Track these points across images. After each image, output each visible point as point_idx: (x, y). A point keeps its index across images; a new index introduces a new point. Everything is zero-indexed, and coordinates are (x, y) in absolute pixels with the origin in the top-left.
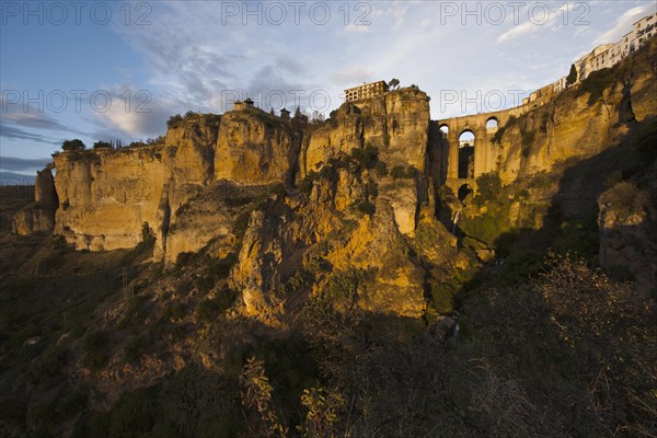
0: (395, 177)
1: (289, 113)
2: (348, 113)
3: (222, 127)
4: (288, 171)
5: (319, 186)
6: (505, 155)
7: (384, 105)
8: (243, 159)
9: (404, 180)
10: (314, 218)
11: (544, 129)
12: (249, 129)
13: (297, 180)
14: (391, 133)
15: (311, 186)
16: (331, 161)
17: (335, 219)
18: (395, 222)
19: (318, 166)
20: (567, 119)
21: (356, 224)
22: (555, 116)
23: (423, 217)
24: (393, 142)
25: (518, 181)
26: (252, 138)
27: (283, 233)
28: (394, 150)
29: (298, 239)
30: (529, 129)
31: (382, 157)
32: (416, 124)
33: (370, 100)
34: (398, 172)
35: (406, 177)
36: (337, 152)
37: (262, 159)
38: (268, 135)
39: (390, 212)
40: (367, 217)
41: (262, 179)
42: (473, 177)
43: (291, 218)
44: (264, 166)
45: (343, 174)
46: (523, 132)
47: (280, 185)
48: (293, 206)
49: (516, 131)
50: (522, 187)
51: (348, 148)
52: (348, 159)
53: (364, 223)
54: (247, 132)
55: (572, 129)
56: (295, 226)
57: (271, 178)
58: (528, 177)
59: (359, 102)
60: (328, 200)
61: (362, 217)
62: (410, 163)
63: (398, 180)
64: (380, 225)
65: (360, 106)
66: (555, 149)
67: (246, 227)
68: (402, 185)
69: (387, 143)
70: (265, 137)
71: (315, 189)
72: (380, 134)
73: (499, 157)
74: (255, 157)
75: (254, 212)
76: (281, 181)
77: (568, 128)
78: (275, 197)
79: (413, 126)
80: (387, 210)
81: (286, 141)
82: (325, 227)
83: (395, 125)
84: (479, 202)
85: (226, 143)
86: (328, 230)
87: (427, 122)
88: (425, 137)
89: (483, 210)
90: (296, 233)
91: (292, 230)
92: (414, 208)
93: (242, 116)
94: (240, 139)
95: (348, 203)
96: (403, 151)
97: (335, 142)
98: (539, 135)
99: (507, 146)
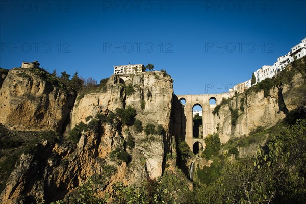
0: (148, 133)
1: (68, 76)
2: (116, 82)
3: (7, 79)
4: (60, 121)
5: (86, 137)
6: (221, 123)
7: (142, 80)
8: (21, 107)
9: (154, 136)
10: (78, 163)
11: (242, 109)
12: (31, 84)
13: (67, 129)
14: (146, 100)
15: (80, 135)
16: (99, 116)
17: (97, 165)
18: (146, 169)
19: (87, 119)
20: (254, 103)
21: (115, 170)
22: (248, 102)
23: (168, 166)
24: (147, 107)
25: (231, 142)
26: (33, 91)
27: (48, 176)
28: (148, 113)
29: (61, 182)
30: (234, 108)
31: (138, 117)
32: (164, 96)
33: (132, 76)
34: (150, 129)
35: (156, 133)
36: (104, 109)
37: (39, 109)
38: (48, 91)
39: (143, 160)
40: (124, 164)
41: (35, 126)
42: (202, 136)
43: (57, 163)
44: (39, 116)
45: (107, 128)
46: (231, 109)
47: (52, 132)
48: (61, 151)
49: (227, 108)
50: (233, 146)
51: (113, 107)
52: (113, 115)
53: (122, 169)
54: (29, 86)
55: (257, 110)
56: (60, 169)
57: (44, 126)
58: (237, 139)
59: (124, 75)
60: (92, 148)
61: (120, 164)
62: (159, 123)
63: (150, 136)
64: (135, 171)
65: (125, 79)
66: (249, 122)
67: (13, 168)
68: (153, 139)
69: (143, 107)
70: (44, 92)
71: (82, 138)
72: (138, 99)
73: (218, 125)
74: (32, 107)
75: (23, 155)
76: (53, 130)
77: (255, 110)
78: (45, 143)
79: (162, 97)
80: (140, 159)
81: (63, 97)
82: (88, 171)
83: (150, 95)
84: (207, 156)
85: (8, 93)
86: (90, 174)
87: (171, 96)
88: (170, 105)
89: (210, 161)
90: (60, 176)
91: (57, 173)
92: (162, 157)
93: (27, 73)
94: (22, 91)
95: (110, 151)
96: (154, 113)
97: (104, 102)
98: (240, 112)
99: (223, 117)
